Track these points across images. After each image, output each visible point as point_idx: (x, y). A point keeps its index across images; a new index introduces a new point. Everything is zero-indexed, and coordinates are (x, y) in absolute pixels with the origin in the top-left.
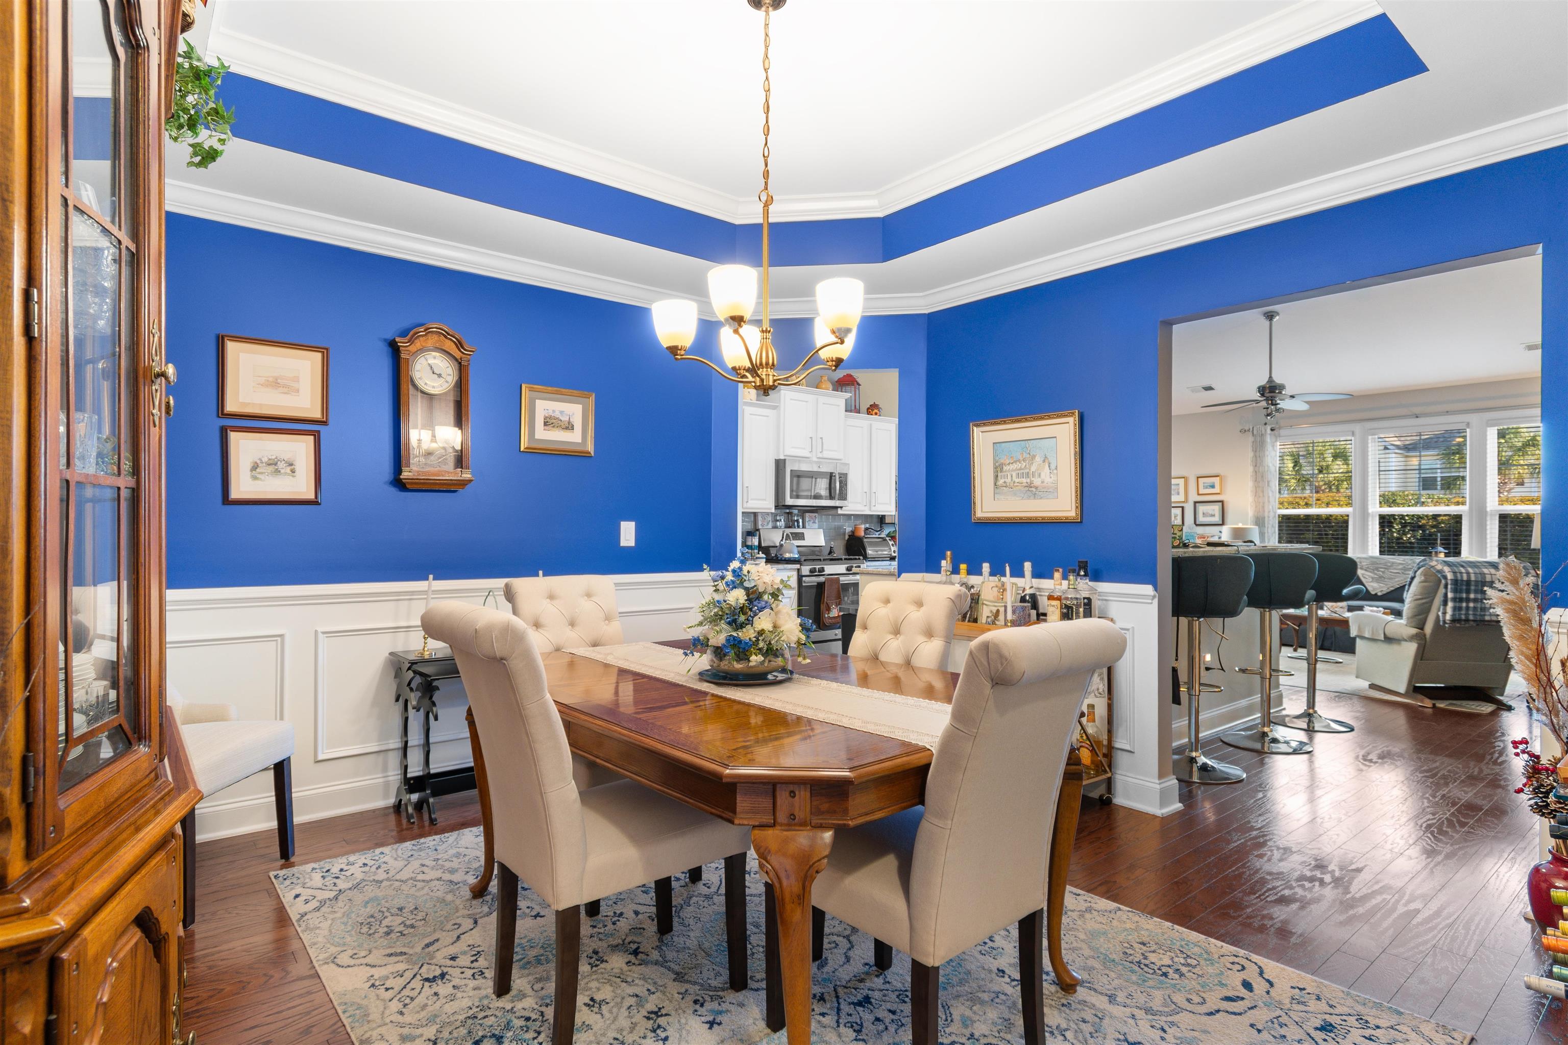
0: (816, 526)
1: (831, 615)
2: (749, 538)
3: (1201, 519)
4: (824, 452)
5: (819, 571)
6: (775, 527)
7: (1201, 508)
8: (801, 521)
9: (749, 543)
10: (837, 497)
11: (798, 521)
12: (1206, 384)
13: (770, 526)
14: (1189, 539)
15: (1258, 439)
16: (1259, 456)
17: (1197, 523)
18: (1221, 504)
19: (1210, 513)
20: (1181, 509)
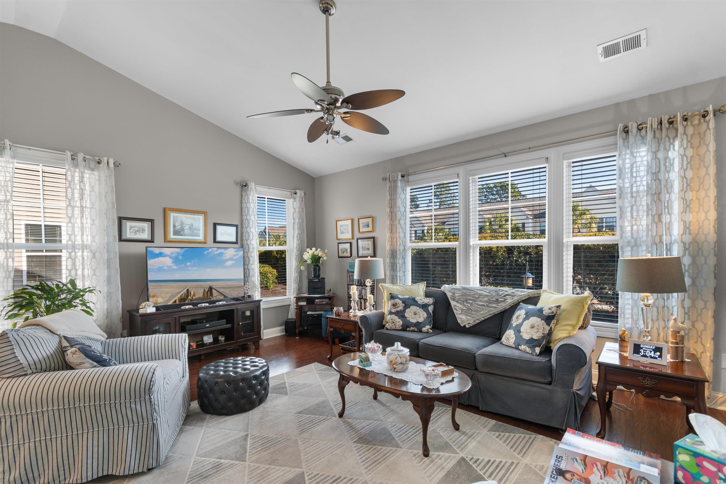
3: (361, 252)
7: (361, 244)
14: (352, 268)
15: (393, 184)
16: (394, 199)
17: (359, 255)
18: (373, 240)
19: (367, 247)
20: (350, 244)
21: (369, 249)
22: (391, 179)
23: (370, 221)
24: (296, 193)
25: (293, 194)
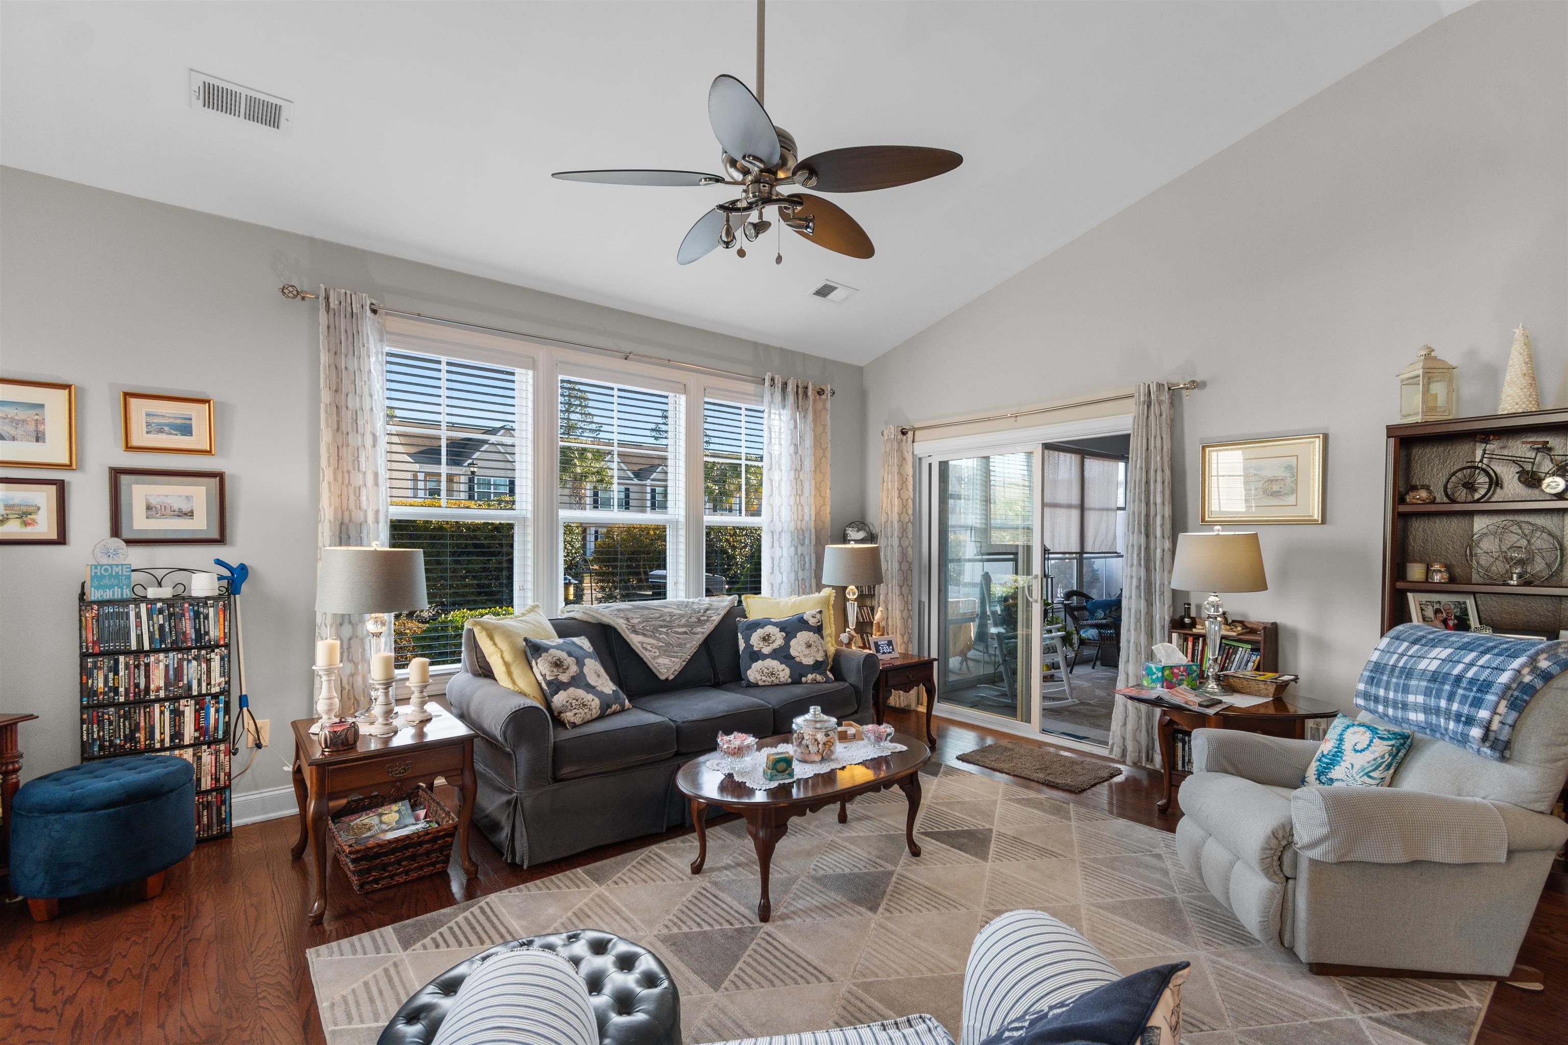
7: (139, 491)
14: (111, 587)
15: (343, 323)
16: (346, 368)
17: (126, 534)
18: (215, 482)
19: (176, 507)
20: (53, 488)
21: (190, 514)
22: (334, 304)
23: (198, 414)
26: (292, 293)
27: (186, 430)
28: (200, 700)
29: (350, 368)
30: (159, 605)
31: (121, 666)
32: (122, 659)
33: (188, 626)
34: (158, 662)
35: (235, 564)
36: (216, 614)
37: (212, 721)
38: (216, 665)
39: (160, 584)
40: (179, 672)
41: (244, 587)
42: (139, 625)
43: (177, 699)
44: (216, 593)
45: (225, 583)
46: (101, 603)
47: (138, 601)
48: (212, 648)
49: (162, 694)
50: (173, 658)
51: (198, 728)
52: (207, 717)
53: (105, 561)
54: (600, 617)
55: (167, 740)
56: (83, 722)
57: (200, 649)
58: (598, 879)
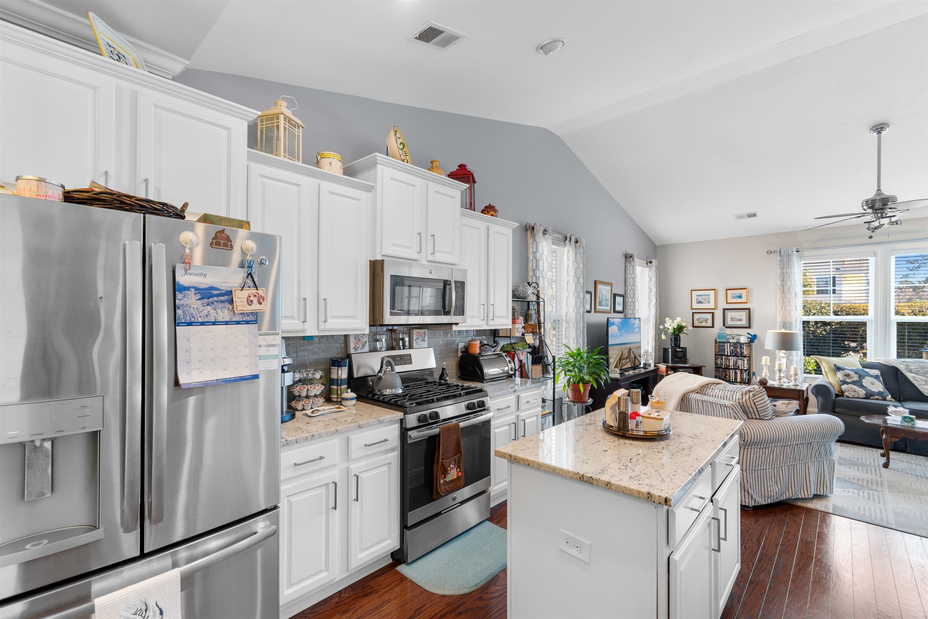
0: (426, 344)
1: (449, 478)
2: (334, 370)
3: (729, 322)
4: (436, 254)
5: (431, 418)
6: (374, 350)
7: (729, 314)
8: (407, 339)
9: (334, 376)
10: (452, 312)
11: (403, 339)
12: (751, 211)
13: (367, 349)
14: (722, 339)
15: (785, 258)
16: (786, 273)
17: (726, 326)
18: (747, 311)
19: (738, 318)
20: (711, 314)
21: (741, 320)
22: (782, 253)
23: (743, 292)
24: (651, 262)
25: (648, 263)
26: (769, 253)
27: (740, 297)
28: (741, 370)
29: (787, 272)
30: (732, 344)
31: (724, 359)
32: (724, 357)
33: (738, 350)
34: (732, 359)
35: (753, 334)
36: (746, 348)
37: (745, 377)
38: (746, 362)
39: (733, 339)
40: (736, 362)
41: (755, 341)
42: (727, 349)
43: (735, 369)
44: (746, 342)
45: (749, 339)
46: (720, 342)
47: (727, 343)
48: (745, 357)
49: (732, 367)
50: (735, 358)
51: (741, 378)
52: (743, 376)
53: (721, 332)
54: (891, 363)
55: (734, 380)
56: (715, 371)
57: (742, 357)
58: (841, 446)
